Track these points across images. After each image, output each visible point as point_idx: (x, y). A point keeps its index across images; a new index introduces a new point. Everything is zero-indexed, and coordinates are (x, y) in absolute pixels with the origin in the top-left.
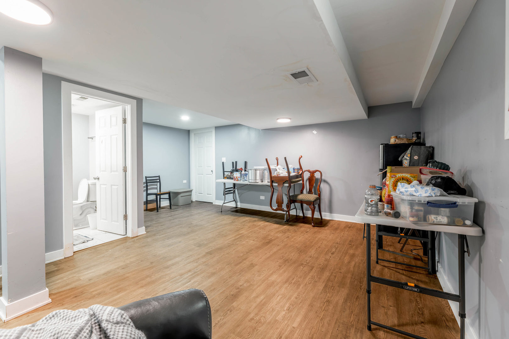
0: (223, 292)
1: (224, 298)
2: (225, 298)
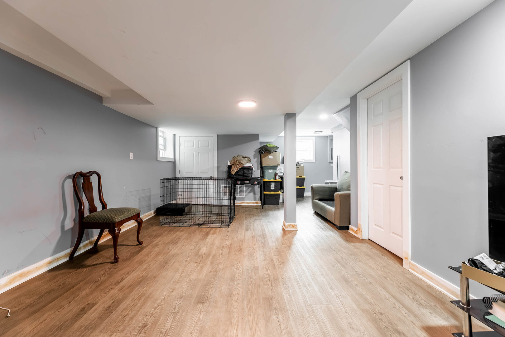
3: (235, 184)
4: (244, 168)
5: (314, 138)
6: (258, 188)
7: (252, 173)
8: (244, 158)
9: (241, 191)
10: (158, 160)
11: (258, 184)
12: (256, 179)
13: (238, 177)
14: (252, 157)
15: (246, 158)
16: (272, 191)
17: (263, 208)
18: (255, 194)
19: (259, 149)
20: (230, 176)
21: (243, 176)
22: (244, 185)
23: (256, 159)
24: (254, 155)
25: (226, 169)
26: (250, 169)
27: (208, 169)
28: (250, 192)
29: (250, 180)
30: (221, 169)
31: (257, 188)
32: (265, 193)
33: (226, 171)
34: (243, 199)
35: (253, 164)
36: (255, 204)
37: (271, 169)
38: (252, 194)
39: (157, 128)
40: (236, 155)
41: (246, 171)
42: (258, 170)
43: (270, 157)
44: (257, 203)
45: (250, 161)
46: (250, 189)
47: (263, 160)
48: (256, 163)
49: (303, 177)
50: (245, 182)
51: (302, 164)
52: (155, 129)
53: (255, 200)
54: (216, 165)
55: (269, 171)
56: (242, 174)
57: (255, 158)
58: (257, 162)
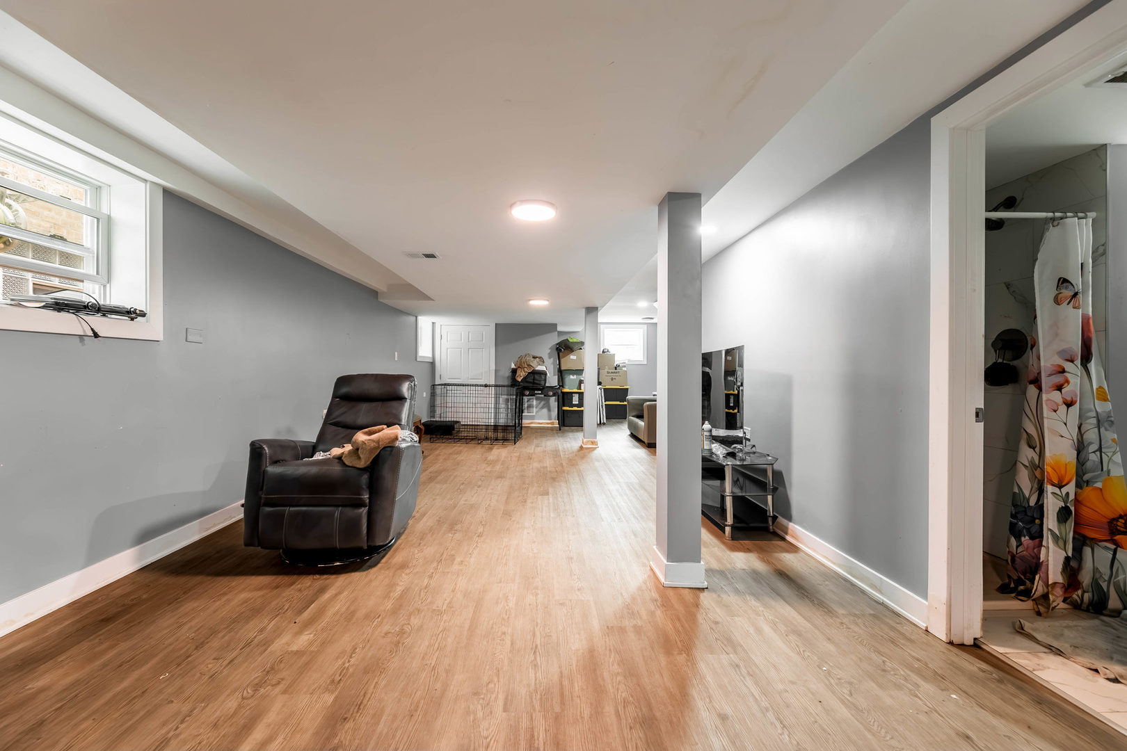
0: (377, 717)
1: (365, 702)
2: (361, 703)
3: (520, 394)
4: (535, 373)
5: (646, 326)
6: (555, 401)
7: (545, 380)
8: (534, 358)
9: (530, 407)
10: (418, 360)
11: (554, 395)
12: (552, 388)
13: (526, 384)
14: (545, 357)
15: (536, 357)
16: (575, 405)
17: (560, 430)
18: (549, 410)
19: (557, 344)
20: (514, 383)
21: (534, 383)
22: (534, 397)
23: (552, 359)
24: (549, 353)
25: (508, 373)
26: (543, 373)
27: (482, 373)
28: (542, 408)
29: (543, 388)
30: (501, 373)
31: (553, 402)
32: (565, 408)
33: (508, 377)
34: (533, 417)
35: (548, 368)
36: (550, 426)
37: (573, 374)
38: (545, 411)
39: (416, 317)
40: (523, 354)
41: (537, 377)
42: (554, 375)
43: (573, 357)
44: (552, 423)
45: (543, 362)
46: (543, 403)
47: (563, 360)
48: (552, 366)
49: (625, 387)
50: (536, 392)
51: (625, 367)
52: (414, 318)
53: (550, 419)
54: (493, 367)
55: (571, 377)
56: (532, 381)
57: (550, 358)
58: (554, 363)
